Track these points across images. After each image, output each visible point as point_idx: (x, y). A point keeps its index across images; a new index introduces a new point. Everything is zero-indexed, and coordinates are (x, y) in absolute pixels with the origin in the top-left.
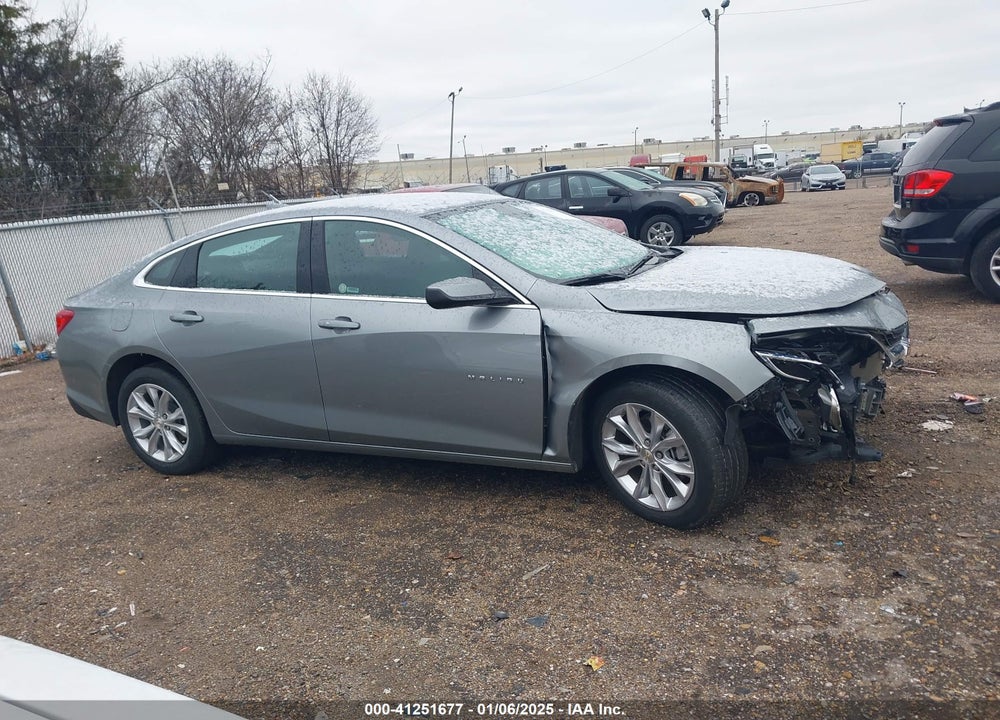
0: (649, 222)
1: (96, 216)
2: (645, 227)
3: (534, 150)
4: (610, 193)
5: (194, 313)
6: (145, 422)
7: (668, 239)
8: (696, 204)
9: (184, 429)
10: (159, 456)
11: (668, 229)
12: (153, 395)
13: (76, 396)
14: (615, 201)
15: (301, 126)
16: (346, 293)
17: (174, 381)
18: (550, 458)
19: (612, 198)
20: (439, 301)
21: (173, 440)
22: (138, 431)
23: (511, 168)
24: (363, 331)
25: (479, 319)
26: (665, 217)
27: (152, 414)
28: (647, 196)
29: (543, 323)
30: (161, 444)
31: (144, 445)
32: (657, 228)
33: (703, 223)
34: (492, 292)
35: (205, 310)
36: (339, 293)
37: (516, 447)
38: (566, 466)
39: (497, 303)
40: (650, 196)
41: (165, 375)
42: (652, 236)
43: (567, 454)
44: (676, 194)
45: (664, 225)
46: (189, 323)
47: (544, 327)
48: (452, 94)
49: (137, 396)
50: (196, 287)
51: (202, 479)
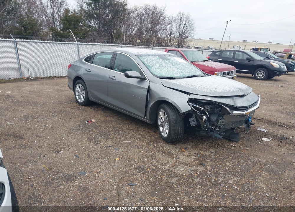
0: (258, 70)
1: (104, 44)
2: (256, 71)
3: (253, 42)
4: (247, 59)
5: (90, 70)
6: (78, 92)
7: (263, 76)
8: (275, 67)
9: (84, 95)
10: (79, 100)
11: (263, 73)
12: (80, 87)
13: (69, 85)
14: (249, 61)
15: (173, 27)
16: (116, 71)
17: (84, 84)
18: (145, 119)
19: (248, 61)
20: (127, 76)
21: (82, 97)
22: (77, 94)
23: (241, 47)
24: (116, 80)
25: (139, 82)
26: (263, 69)
27: (80, 91)
28: (259, 61)
29: (149, 86)
30: (80, 98)
31: (77, 97)
32: (260, 72)
33: (276, 73)
34: (140, 76)
35: (92, 69)
36: (115, 70)
37: (139, 114)
38: (148, 121)
39: (143, 79)
40: (260, 62)
41: (83, 82)
42: (258, 74)
43: (149, 119)
44: (269, 63)
45: (262, 71)
46: (89, 72)
47: (149, 87)
48: (228, 21)
49: (77, 86)
50: (92, 64)
51: (86, 108)
